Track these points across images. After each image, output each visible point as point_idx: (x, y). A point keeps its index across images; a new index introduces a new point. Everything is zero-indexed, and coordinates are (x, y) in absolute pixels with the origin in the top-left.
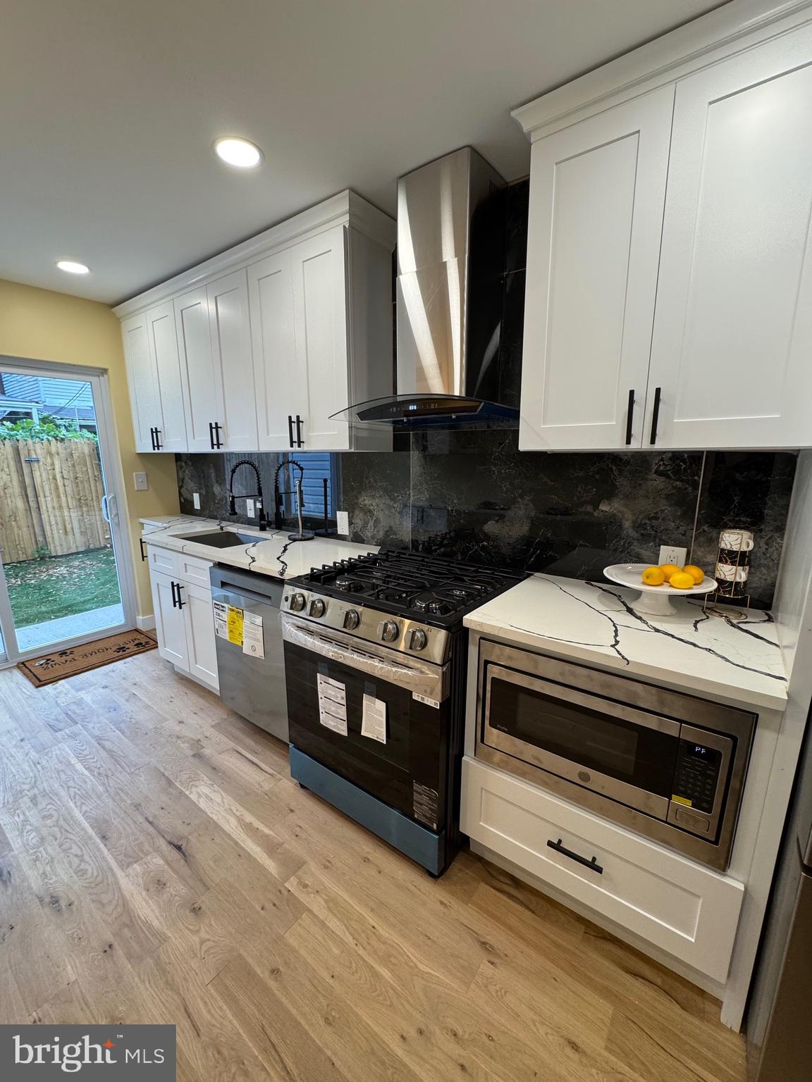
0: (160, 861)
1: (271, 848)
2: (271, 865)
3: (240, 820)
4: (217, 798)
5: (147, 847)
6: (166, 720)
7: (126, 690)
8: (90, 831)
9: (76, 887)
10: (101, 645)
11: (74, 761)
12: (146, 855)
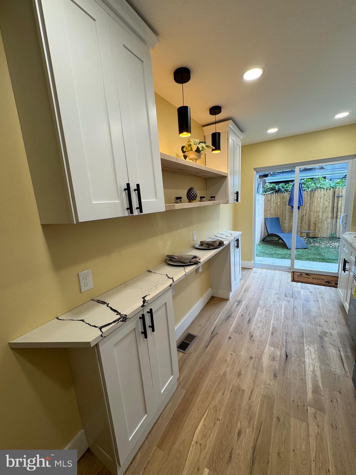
0: (279, 354)
1: (316, 390)
2: (310, 395)
3: (314, 372)
4: (314, 356)
5: (279, 347)
6: (322, 316)
7: (317, 297)
8: (271, 328)
9: (257, 338)
10: (319, 277)
11: (283, 308)
12: (278, 348)
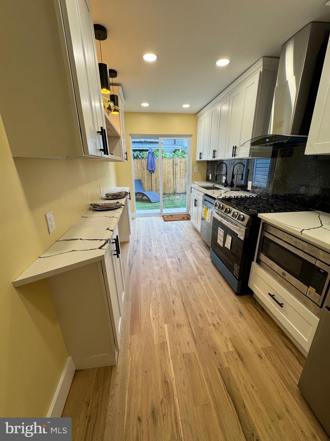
0: (175, 260)
1: (198, 268)
2: (196, 271)
3: (194, 261)
4: (191, 255)
5: (173, 257)
6: (187, 236)
7: (181, 227)
8: (165, 249)
9: (160, 257)
10: (178, 216)
11: (166, 237)
12: (173, 258)
